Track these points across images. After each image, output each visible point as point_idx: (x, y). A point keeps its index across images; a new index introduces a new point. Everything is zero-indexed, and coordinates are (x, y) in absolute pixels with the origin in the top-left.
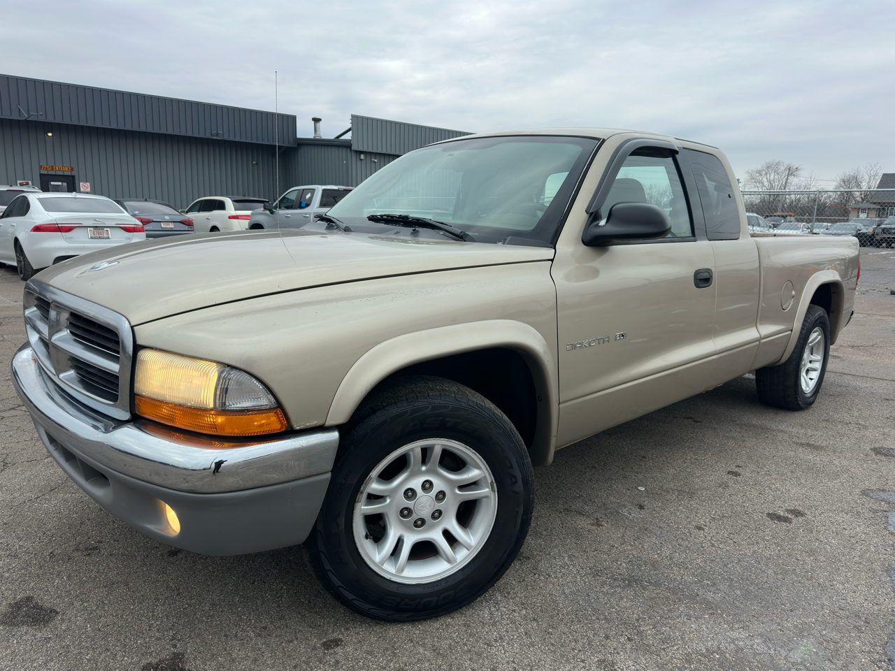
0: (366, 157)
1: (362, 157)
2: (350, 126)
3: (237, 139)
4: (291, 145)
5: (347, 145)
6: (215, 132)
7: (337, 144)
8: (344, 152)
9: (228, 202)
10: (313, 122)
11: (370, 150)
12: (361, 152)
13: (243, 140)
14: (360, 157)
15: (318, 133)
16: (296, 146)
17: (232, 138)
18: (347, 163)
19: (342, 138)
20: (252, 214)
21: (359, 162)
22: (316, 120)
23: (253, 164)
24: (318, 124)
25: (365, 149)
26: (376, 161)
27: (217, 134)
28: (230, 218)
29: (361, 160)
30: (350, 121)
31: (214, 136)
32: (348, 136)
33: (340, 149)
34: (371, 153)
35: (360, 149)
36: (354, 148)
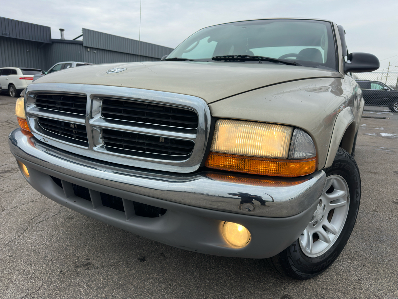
0: (90, 50)
1: (89, 50)
2: (82, 34)
3: (18, 38)
4: (48, 42)
5: (80, 43)
6: (5, 33)
7: (74, 43)
8: (78, 47)
9: (19, 70)
10: (60, 31)
11: (93, 46)
12: (88, 47)
13: (21, 38)
14: (87, 50)
15: (63, 37)
16: (51, 43)
17: (15, 37)
18: (81, 53)
19: (77, 40)
20: (34, 76)
21: (87, 52)
22: (62, 30)
23: (27, 52)
24: (62, 32)
25: (90, 46)
26: (96, 52)
27: (6, 34)
28: (20, 78)
29: (88, 51)
30: (82, 31)
31: (4, 35)
32: (81, 39)
33: (77, 46)
34: (93, 48)
35: (88, 46)
36: (84, 45)
